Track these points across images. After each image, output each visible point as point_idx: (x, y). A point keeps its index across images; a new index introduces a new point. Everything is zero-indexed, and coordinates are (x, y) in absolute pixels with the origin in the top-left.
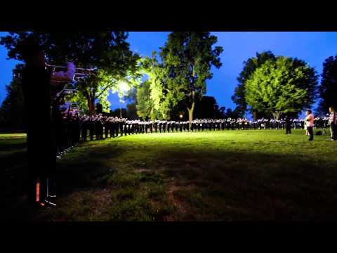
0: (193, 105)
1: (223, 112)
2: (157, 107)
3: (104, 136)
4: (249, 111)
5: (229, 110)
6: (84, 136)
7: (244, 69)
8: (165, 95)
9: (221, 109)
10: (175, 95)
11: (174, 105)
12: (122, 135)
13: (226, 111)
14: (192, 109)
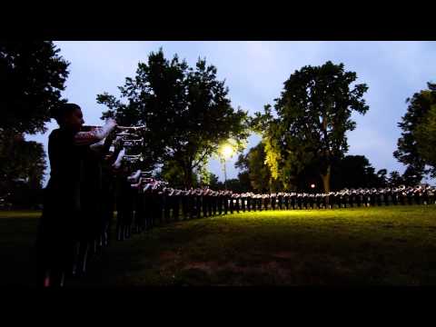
0: (329, 170)
1: (383, 178)
2: (275, 175)
3: (202, 214)
4: (430, 174)
5: (395, 174)
6: (176, 214)
7: (410, 109)
8: (286, 159)
9: (379, 173)
10: (299, 158)
11: (299, 171)
12: (226, 213)
13: (388, 176)
14: (328, 174)
